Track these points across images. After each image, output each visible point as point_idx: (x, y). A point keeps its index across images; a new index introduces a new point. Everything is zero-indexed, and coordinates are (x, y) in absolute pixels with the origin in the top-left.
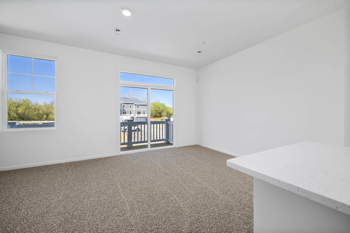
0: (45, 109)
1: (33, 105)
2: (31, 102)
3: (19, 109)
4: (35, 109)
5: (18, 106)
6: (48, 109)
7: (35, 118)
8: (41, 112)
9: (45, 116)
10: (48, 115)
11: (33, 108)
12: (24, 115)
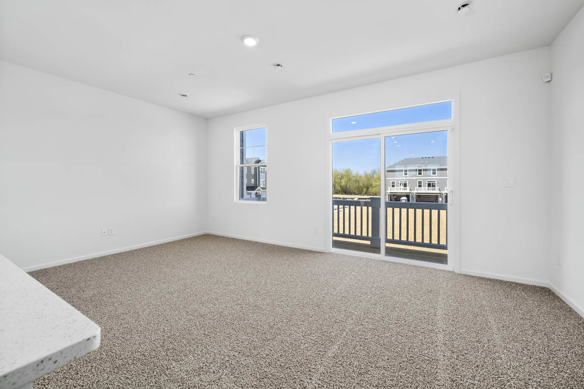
0: (365, 180)
1: (353, 176)
2: (352, 172)
3: (342, 181)
4: (356, 181)
5: (342, 178)
6: (368, 180)
7: (356, 192)
8: (361, 184)
9: (365, 190)
10: (368, 188)
11: (353, 179)
12: (347, 188)
